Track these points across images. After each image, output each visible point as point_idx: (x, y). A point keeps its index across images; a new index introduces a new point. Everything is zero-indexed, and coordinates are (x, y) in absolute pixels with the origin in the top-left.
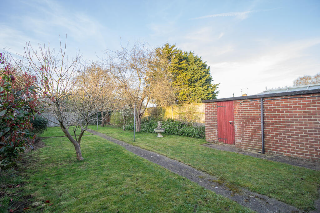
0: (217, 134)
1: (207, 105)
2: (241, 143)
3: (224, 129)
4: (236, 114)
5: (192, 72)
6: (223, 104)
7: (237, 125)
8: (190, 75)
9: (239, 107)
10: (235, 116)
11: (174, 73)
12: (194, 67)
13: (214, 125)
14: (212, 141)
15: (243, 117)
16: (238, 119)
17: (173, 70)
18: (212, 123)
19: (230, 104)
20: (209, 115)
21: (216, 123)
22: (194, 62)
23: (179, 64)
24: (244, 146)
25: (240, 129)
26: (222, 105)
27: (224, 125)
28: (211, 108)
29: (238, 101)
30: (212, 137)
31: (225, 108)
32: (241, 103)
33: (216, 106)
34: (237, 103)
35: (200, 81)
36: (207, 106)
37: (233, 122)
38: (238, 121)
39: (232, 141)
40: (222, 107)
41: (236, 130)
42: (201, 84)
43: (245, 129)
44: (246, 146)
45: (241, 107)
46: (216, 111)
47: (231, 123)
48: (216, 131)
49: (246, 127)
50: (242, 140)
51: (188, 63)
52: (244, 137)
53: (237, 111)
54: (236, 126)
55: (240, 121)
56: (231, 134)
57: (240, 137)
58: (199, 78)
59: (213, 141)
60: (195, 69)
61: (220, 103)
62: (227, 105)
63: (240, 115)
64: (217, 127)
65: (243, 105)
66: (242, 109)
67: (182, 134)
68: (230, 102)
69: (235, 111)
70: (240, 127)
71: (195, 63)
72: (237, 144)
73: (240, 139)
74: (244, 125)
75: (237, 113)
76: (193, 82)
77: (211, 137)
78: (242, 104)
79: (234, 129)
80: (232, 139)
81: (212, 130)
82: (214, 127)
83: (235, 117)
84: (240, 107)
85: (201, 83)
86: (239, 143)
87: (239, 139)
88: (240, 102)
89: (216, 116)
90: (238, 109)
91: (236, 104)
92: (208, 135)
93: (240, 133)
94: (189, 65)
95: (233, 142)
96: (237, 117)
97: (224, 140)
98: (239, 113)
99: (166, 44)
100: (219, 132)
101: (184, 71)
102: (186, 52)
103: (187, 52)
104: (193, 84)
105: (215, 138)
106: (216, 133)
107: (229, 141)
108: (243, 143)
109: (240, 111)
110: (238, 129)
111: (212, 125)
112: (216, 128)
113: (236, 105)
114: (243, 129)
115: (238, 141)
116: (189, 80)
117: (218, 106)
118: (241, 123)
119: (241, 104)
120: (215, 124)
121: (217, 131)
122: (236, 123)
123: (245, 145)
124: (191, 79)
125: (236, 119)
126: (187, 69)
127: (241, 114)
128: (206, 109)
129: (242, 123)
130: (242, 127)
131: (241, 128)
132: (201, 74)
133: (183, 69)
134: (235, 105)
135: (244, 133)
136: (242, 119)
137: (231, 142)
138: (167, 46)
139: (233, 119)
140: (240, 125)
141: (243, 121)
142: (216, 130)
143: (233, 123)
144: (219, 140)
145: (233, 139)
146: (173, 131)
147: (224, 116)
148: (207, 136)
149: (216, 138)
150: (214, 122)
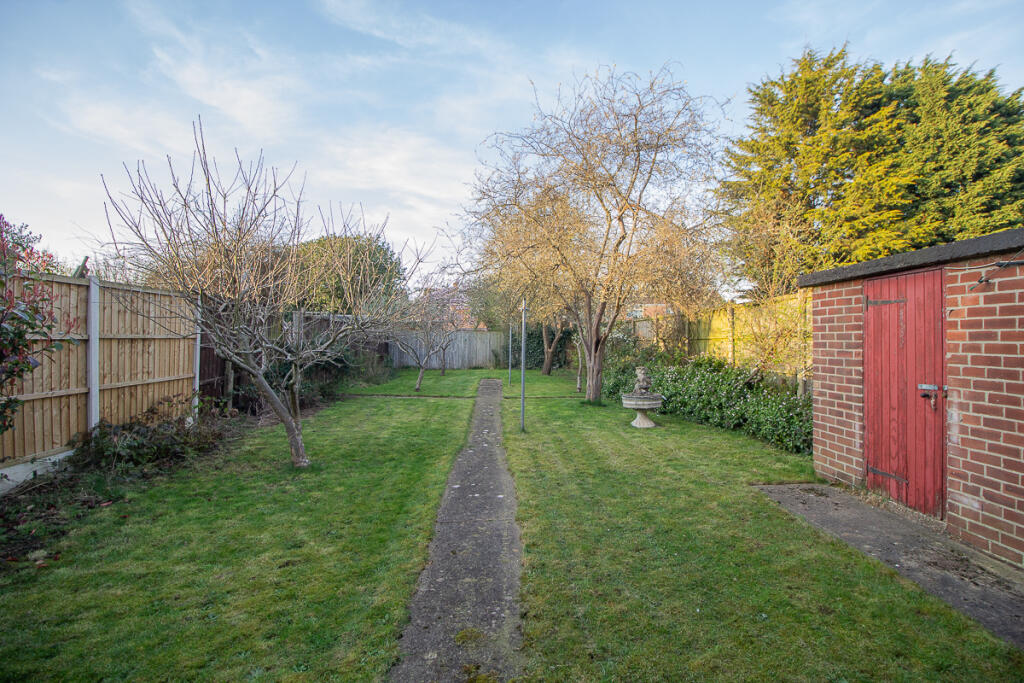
0: (862, 446)
1: (823, 296)
2: (975, 516)
3: (894, 424)
4: (958, 340)
5: (929, 153)
6: (893, 292)
7: (962, 407)
8: (917, 166)
9: (976, 301)
10: (949, 355)
11: (830, 170)
12: (942, 126)
13: (849, 398)
14: (839, 474)
15: (996, 361)
16: (967, 371)
17: (826, 157)
18: (840, 389)
19: (929, 284)
20: (831, 345)
21: (858, 391)
22: (943, 102)
23: (860, 128)
24: (994, 535)
25: (975, 432)
26: (886, 297)
27: (895, 403)
28: (839, 311)
29: (967, 269)
30: (840, 457)
31: (902, 313)
32: (991, 275)
33: (858, 301)
34: (965, 278)
35: (979, 186)
36: (823, 304)
37: (941, 389)
38: (965, 384)
39: (930, 497)
40: (888, 303)
41: (954, 435)
42: (984, 199)
43: (1008, 438)
44: (1005, 539)
45: (988, 300)
46: (858, 328)
47: (926, 396)
48: (858, 431)
49: (1011, 427)
50: (983, 499)
51: (911, 114)
52: (996, 486)
53: (965, 325)
54: (954, 415)
55: (977, 385)
56: (929, 453)
57: (975, 479)
58: (968, 174)
59: (844, 476)
60: (945, 135)
61: (877, 282)
62: (910, 292)
63: (977, 349)
64: (861, 410)
65: (1002, 286)
66: (992, 312)
67: (738, 426)
68: (927, 274)
69: (954, 325)
70: (977, 420)
71: (947, 107)
72: (953, 519)
73: (975, 492)
74: (998, 412)
75: (961, 337)
76: (936, 197)
77: (833, 456)
78: (996, 281)
79: (942, 429)
80: (930, 485)
81: (839, 422)
82: (850, 407)
83: (955, 359)
84: (982, 305)
85: (979, 195)
86: (966, 512)
87: (967, 489)
88: (983, 271)
89: (857, 354)
90: (972, 312)
91: (959, 284)
92: (824, 444)
93: (975, 456)
94: (916, 120)
95: (936, 501)
96: (963, 360)
97: (893, 484)
98: (973, 337)
99: (799, 57)
100: (871, 437)
101: (885, 153)
102: (902, 67)
103: (908, 67)
104: (932, 205)
105: (849, 461)
106: (858, 441)
107: (917, 490)
108: (987, 520)
109: (978, 324)
110: (963, 430)
111: (840, 397)
112: (857, 413)
113: (962, 290)
114: (996, 436)
115: (965, 501)
116: (911, 188)
117: (871, 299)
118: (981, 397)
119: (987, 285)
120: (853, 394)
121: (863, 428)
122: (954, 398)
123: (1001, 532)
124: (924, 184)
125: (956, 372)
126: (901, 141)
127: (983, 343)
128: (819, 318)
129: (992, 399)
130: (987, 422)
131: (982, 427)
132: (981, 154)
133: (881, 143)
134: (953, 291)
135: (996, 461)
136: (992, 374)
137: (926, 500)
138: (808, 62)
139: (940, 373)
140: (977, 409)
141: (999, 387)
142: (858, 424)
143: (942, 397)
144: (871, 475)
145: (939, 482)
146: (703, 407)
147: (894, 351)
148: (821, 447)
149: (852, 466)
150: (849, 381)
